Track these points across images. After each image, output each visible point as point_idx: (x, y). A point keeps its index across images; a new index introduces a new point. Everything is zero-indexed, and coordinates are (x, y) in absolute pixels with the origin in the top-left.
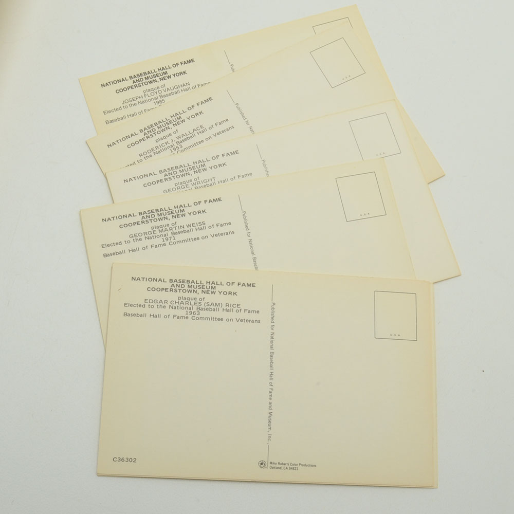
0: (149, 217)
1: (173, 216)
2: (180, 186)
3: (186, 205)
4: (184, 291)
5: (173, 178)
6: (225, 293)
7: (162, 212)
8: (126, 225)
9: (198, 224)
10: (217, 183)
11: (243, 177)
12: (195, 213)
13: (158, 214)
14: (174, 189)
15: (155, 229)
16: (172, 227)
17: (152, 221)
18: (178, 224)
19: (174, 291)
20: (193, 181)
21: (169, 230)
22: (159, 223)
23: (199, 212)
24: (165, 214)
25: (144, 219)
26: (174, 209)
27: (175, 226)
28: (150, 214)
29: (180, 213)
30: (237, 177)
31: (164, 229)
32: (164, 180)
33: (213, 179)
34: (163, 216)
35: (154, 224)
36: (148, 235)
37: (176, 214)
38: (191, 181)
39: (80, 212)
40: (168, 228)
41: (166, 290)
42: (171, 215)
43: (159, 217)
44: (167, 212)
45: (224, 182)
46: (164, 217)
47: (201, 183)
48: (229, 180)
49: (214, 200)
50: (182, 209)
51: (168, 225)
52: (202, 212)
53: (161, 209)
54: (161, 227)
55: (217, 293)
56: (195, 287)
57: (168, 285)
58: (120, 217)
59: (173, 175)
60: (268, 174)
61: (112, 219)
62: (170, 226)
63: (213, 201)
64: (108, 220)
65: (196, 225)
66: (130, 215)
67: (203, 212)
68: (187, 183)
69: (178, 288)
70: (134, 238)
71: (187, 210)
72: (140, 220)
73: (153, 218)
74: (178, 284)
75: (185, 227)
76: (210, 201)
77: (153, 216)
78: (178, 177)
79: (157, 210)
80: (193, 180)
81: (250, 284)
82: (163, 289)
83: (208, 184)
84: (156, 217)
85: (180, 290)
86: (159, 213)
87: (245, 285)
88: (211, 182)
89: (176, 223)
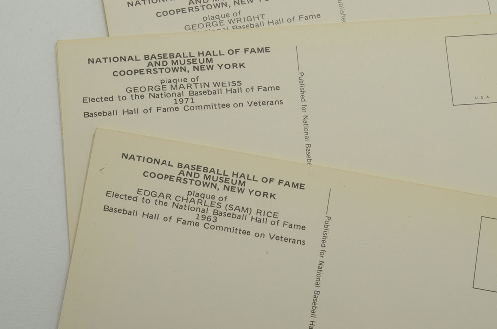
0: (159, 65)
1: (194, 67)
2: (211, 21)
3: (217, 53)
4: (198, 183)
5: (201, 8)
6: (258, 193)
7: (179, 58)
8: (123, 73)
9: (231, 84)
10: (266, 24)
11: (306, 18)
12: (227, 66)
13: (173, 61)
14: (201, 26)
15: (165, 84)
16: (192, 83)
17: (163, 70)
18: (201, 81)
19: (182, 181)
20: (232, 17)
21: (186, 87)
22: (172, 75)
23: (235, 65)
24: (183, 62)
25: (150, 67)
26: (197, 56)
27: (196, 82)
28: (161, 60)
29: (205, 64)
30: (297, 19)
31: (179, 84)
32: (187, 10)
33: (261, 17)
34: (180, 65)
35: (164, 75)
36: (155, 92)
37: (199, 64)
38: (228, 15)
39: (57, 43)
40: (185, 84)
41: (171, 178)
42: (192, 65)
43: (174, 66)
44: (186, 59)
45: (277, 23)
46: (181, 67)
47: (242, 20)
48: (285, 21)
49: (258, 49)
50: (209, 57)
51: (185, 80)
52: (238, 66)
53: (179, 55)
54: (175, 81)
55: (246, 192)
56: (215, 179)
57: (175, 172)
58: (116, 59)
59: (203, 4)
60: (344, 19)
61: (103, 60)
62: (189, 82)
63: (256, 50)
64: (97, 61)
65: (227, 84)
66: (130, 58)
67: (240, 66)
68: (221, 19)
69: (189, 177)
70: (133, 94)
71: (217, 60)
72: (145, 67)
73: (165, 67)
74: (190, 171)
75: (211, 85)
76: (253, 50)
77: (165, 63)
78: (209, 7)
79: (172, 55)
80: (231, 15)
81: (297, 184)
82: (166, 177)
83: (252, 24)
84: (170, 65)
85: (192, 180)
86: (175, 60)
87: (289, 185)
88: (257, 21)
89: (197, 78)
